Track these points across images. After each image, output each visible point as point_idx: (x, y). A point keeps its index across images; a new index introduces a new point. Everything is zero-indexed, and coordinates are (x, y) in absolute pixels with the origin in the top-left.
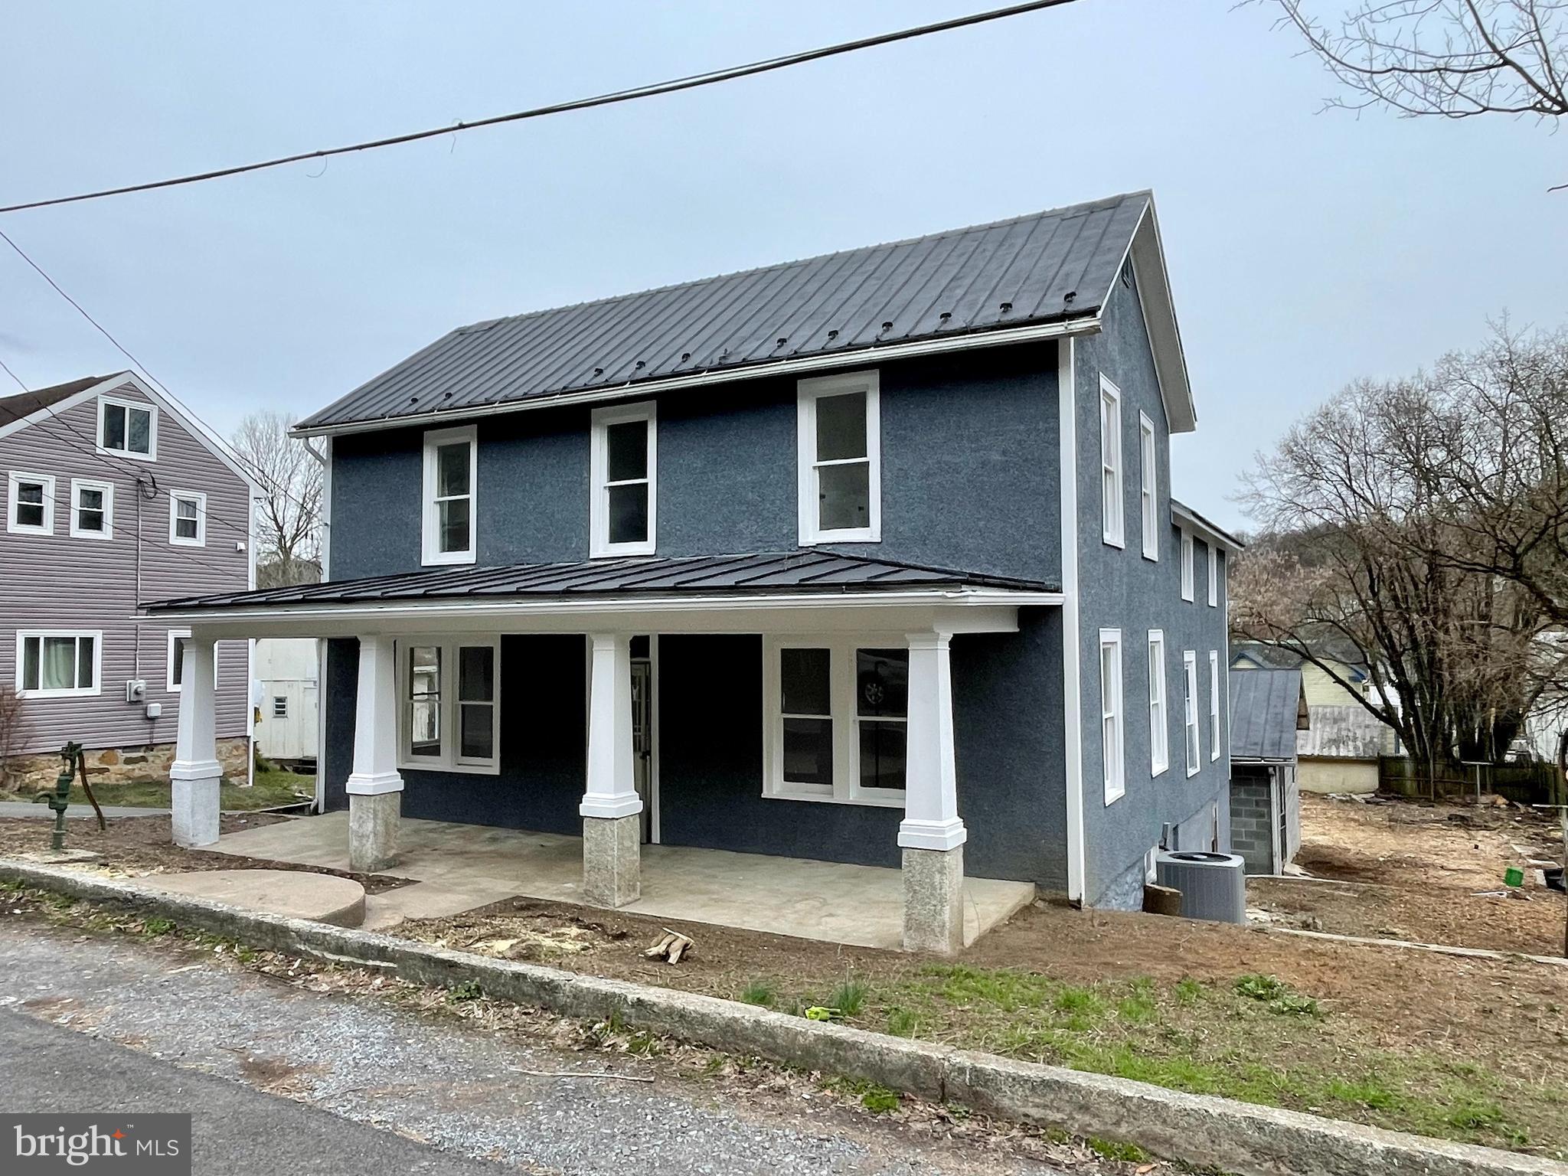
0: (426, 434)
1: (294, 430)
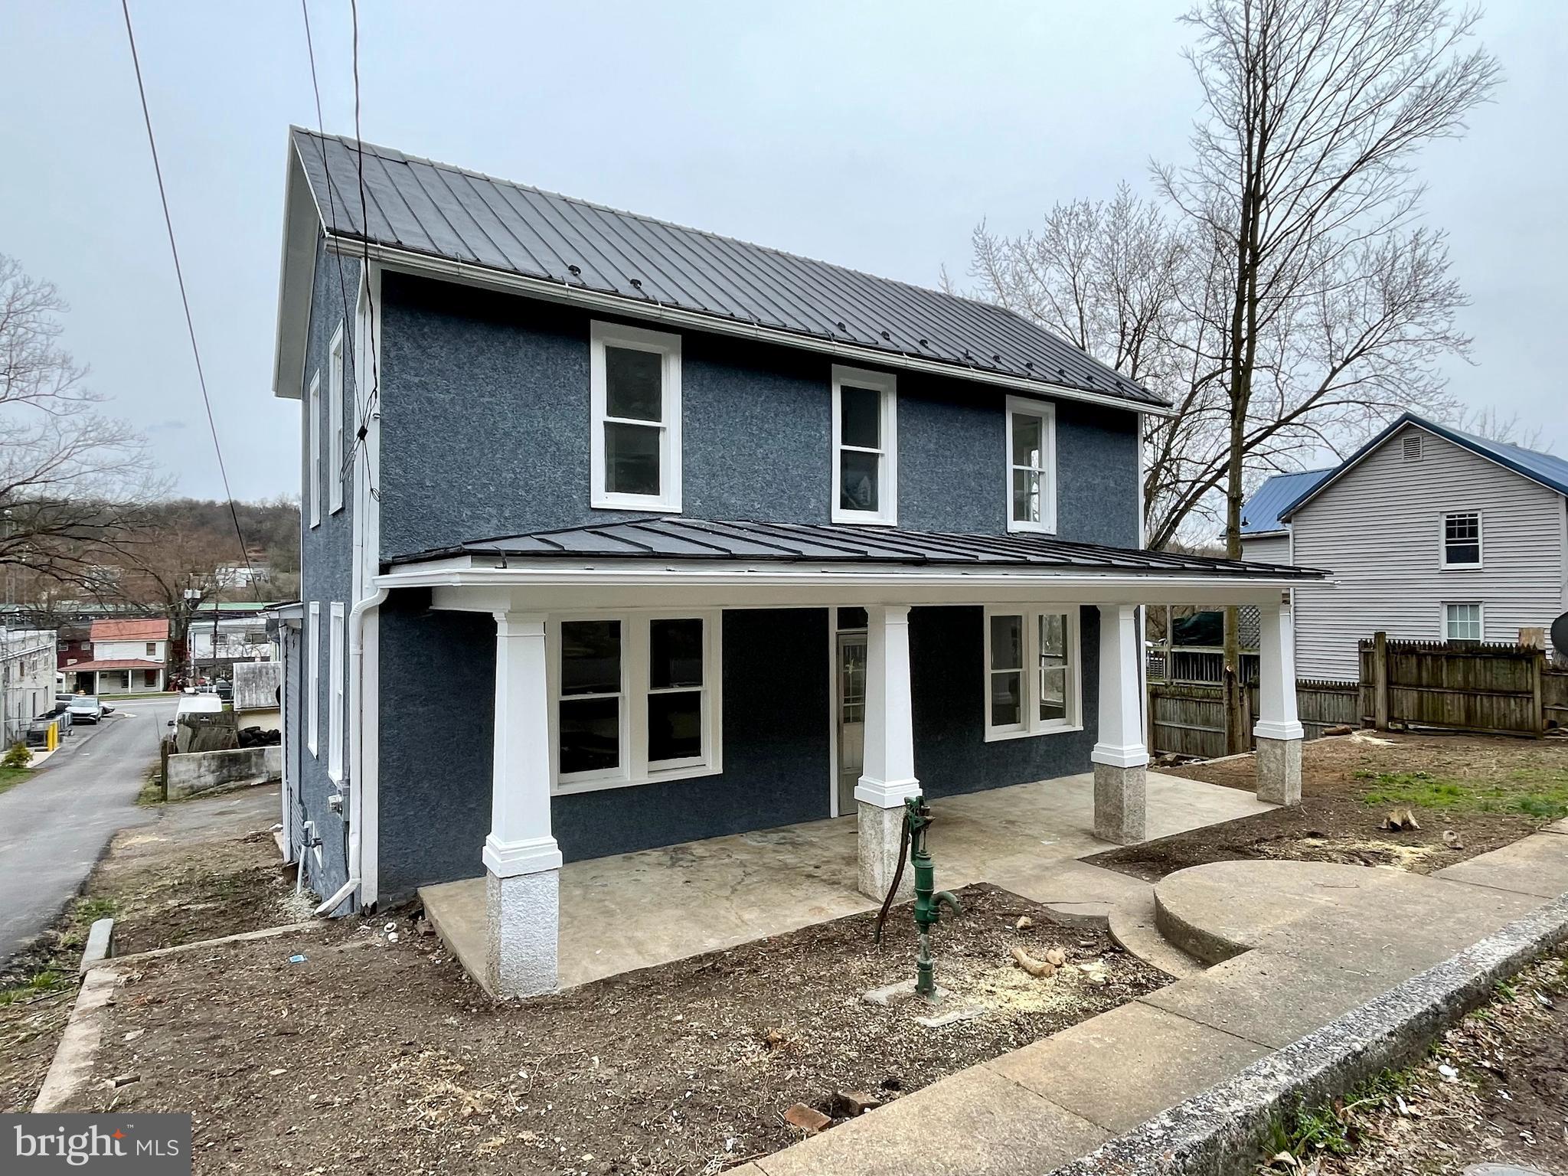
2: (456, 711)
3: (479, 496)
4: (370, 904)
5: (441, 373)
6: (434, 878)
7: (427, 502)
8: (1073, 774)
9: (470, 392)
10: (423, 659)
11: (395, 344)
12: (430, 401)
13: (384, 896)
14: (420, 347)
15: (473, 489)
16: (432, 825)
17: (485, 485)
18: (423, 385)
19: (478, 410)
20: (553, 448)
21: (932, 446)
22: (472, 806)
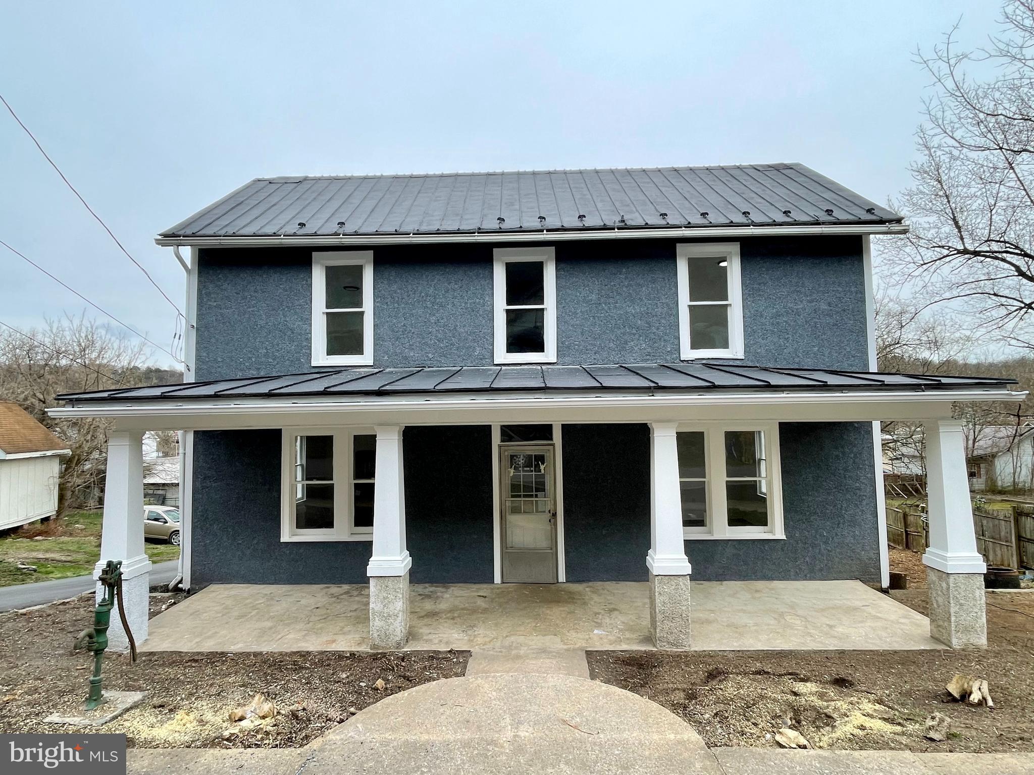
0: (314, 254)
1: (160, 237)
2: (231, 487)
3: (247, 364)
4: (187, 589)
5: (228, 298)
6: (219, 580)
7: (219, 370)
8: (771, 579)
9: (243, 306)
10: (215, 457)
11: (204, 287)
12: (222, 315)
13: (194, 586)
14: (216, 286)
15: (244, 360)
16: (218, 550)
17: (250, 358)
18: (217, 307)
19: (247, 316)
20: (289, 333)
21: (594, 297)
22: (240, 542)
